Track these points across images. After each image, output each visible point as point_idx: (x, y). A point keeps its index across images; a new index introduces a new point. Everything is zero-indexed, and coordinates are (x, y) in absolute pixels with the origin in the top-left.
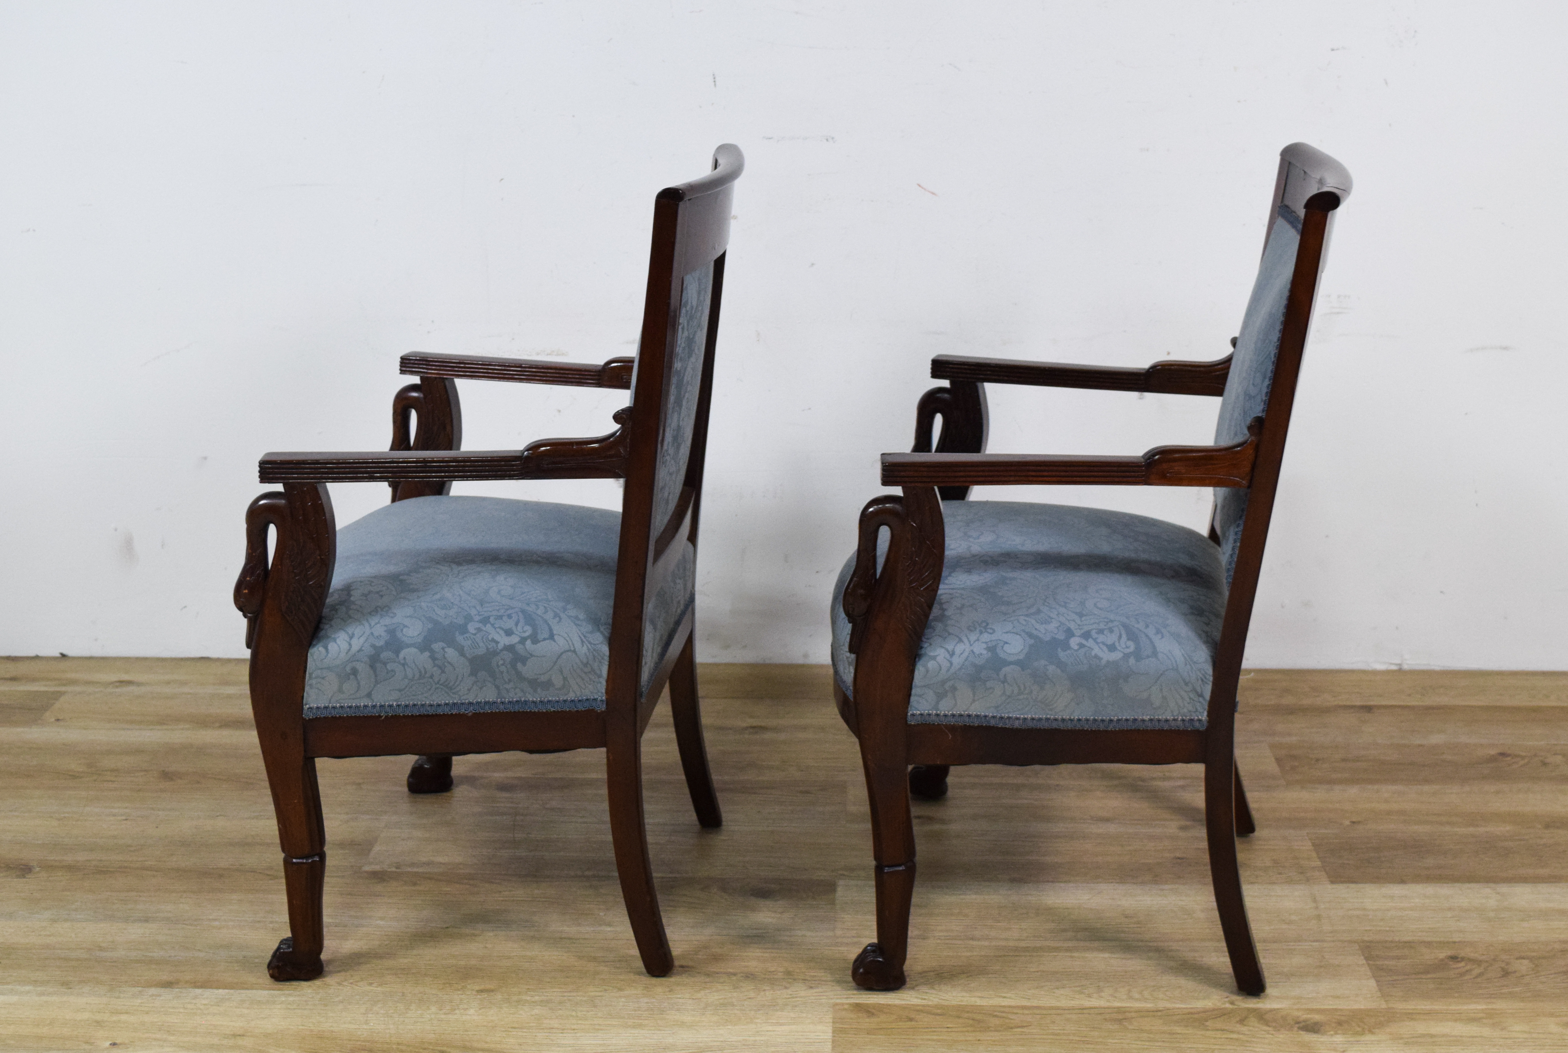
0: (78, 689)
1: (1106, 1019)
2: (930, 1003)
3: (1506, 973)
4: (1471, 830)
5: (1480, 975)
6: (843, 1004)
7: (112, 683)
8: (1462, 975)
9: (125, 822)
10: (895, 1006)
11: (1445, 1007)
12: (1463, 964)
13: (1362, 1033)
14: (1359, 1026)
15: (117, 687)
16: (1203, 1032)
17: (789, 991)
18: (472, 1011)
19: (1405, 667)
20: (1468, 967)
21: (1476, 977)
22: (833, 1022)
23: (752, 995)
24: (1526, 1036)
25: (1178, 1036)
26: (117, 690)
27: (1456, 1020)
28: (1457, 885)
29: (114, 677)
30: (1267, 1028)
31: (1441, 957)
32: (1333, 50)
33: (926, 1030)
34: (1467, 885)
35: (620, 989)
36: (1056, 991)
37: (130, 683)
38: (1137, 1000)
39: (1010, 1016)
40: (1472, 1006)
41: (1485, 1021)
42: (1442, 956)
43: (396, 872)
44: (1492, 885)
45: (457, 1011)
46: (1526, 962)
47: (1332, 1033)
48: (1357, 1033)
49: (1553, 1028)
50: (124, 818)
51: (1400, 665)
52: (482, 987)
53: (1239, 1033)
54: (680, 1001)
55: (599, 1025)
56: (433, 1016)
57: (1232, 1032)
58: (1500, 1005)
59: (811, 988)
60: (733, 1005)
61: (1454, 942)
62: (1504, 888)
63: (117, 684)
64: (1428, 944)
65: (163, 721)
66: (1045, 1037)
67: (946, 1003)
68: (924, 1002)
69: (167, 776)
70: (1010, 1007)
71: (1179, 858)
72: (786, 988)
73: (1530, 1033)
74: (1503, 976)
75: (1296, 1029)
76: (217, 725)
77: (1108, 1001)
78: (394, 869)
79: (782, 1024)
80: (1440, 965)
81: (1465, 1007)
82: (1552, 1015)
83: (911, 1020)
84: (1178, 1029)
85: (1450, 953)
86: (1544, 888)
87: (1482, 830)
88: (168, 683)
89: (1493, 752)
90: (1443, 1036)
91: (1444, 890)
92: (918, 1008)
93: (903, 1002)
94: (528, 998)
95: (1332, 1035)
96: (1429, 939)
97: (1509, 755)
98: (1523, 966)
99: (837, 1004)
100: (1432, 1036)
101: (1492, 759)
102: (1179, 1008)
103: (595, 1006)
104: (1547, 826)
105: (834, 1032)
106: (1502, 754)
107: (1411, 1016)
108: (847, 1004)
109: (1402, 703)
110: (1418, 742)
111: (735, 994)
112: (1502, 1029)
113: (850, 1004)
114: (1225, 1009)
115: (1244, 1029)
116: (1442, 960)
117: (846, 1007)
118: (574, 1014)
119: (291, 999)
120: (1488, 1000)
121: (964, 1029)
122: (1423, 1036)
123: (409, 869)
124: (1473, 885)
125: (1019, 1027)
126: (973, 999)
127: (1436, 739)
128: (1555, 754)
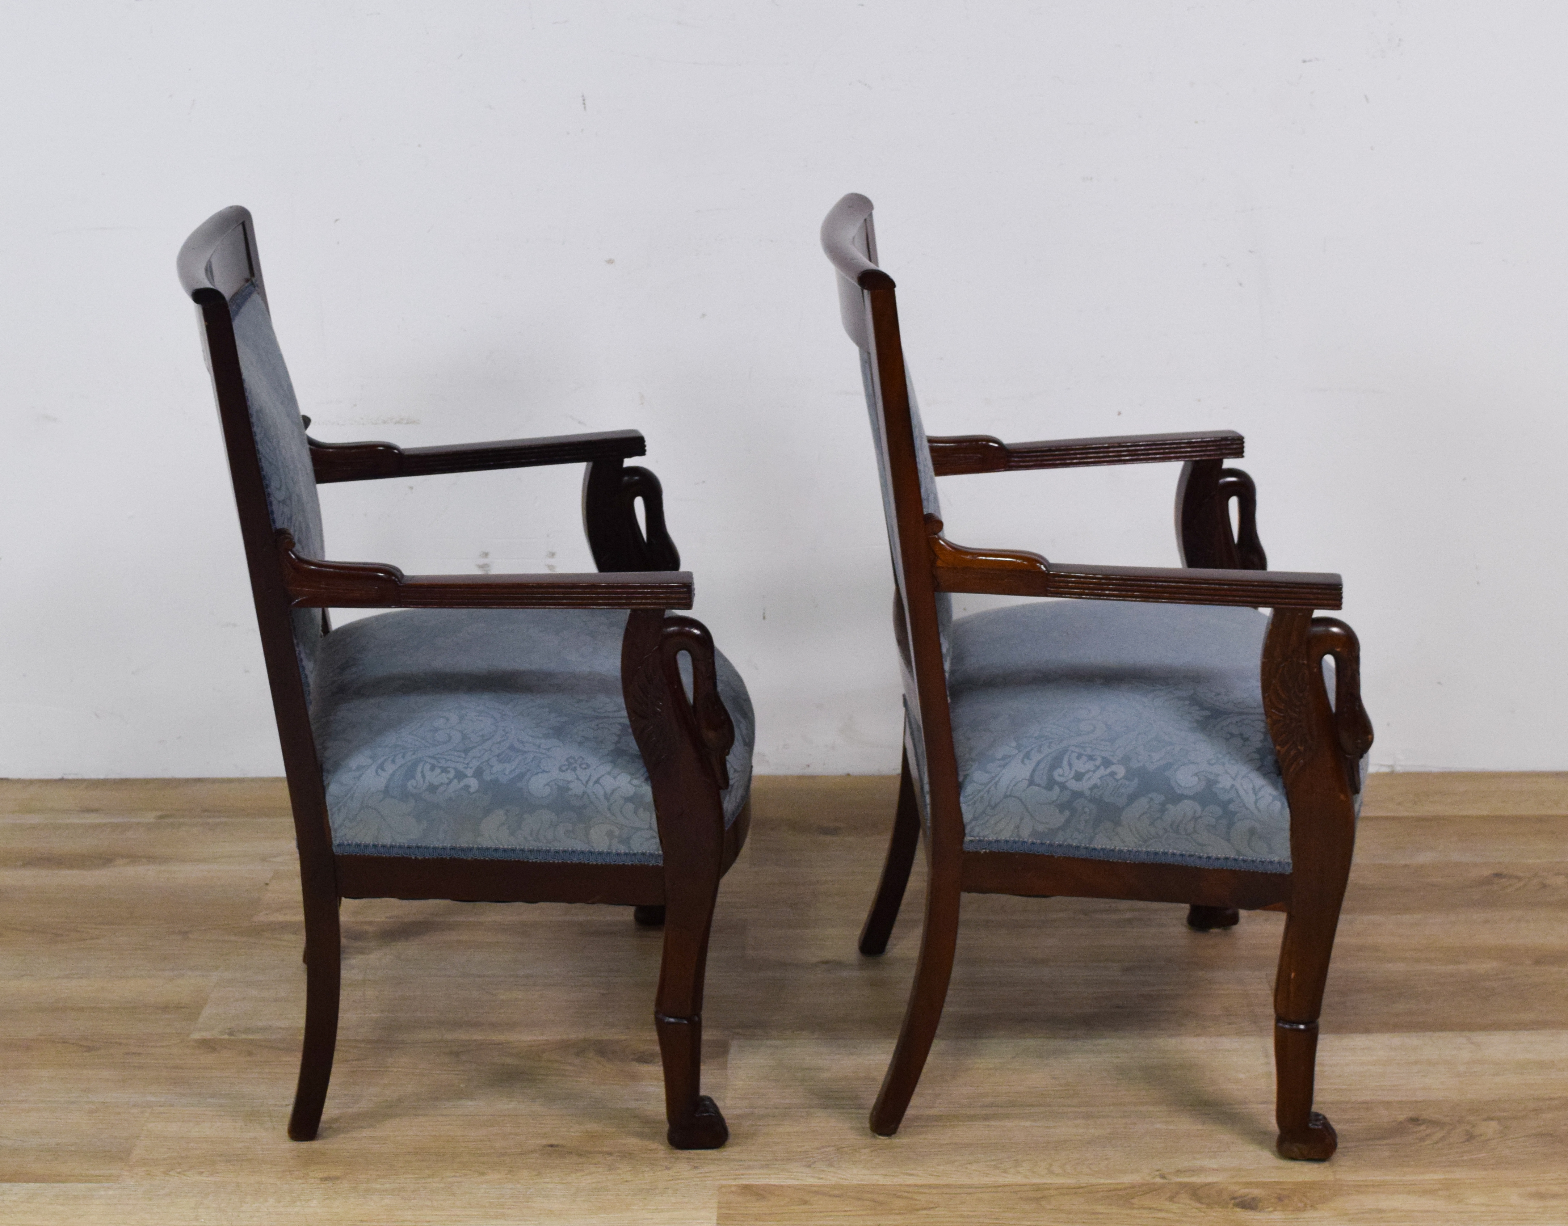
1: (1021, 1198)
2: (828, 1183)
3: (1470, 1137)
4: (1450, 968)
5: (1443, 1139)
6: (730, 1186)
8: (1422, 1139)
10: (789, 1187)
11: (1397, 1178)
12: (1423, 1127)
13: (1304, 1209)
14: (1301, 1201)
16: (1129, 1212)
17: (671, 1172)
18: (314, 1203)
19: (1399, 769)
20: (1428, 1132)
21: (1436, 1143)
22: (719, 1208)
23: (628, 1177)
24: (1483, 1209)
25: (1100, 1216)
27: (1409, 1193)
28: (1429, 1034)
30: (1198, 1205)
31: (1400, 1120)
32: (1304, 61)
33: (821, 1214)
34: (1439, 1034)
35: (482, 1174)
36: (969, 1166)
38: (1058, 1175)
39: (915, 1196)
40: (1427, 1177)
41: (1441, 1193)
42: (1401, 1117)
43: (229, 1040)
44: (1468, 1034)
45: (298, 1203)
46: (1494, 1124)
47: (1271, 1209)
48: (1298, 1210)
49: (1515, 1199)
51: (1392, 766)
52: (325, 1175)
53: (1167, 1211)
54: (550, 1186)
55: (458, 1216)
56: (271, 1210)
57: (1161, 1210)
58: (1459, 1174)
59: (695, 1168)
60: (608, 1190)
61: (1416, 1102)
62: (1480, 1037)
64: (1388, 1104)
66: (952, 1219)
67: (845, 1183)
68: (821, 1182)
70: (916, 1186)
71: (1118, 1007)
72: (668, 1168)
73: (1488, 1206)
74: (1468, 1140)
75: (1231, 1206)
76: (20, 863)
77: (1026, 1177)
78: (226, 1037)
79: (662, 1211)
80: (1398, 1130)
81: (1421, 1177)
82: (1515, 1184)
83: (805, 1203)
84: (1100, 1208)
85: (1411, 1114)
86: (1525, 1037)
87: (1463, 967)
89: (1487, 872)
90: (1395, 1210)
91: (1413, 1040)
92: (814, 1189)
93: (796, 1183)
94: (378, 1186)
95: (1270, 1212)
96: (1389, 1099)
97: (1505, 877)
98: (1490, 1128)
99: (722, 1187)
100: (1380, 1211)
101: (1486, 881)
102: (1104, 1184)
103: (454, 1194)
104: (1538, 962)
105: (718, 1219)
106: (1498, 875)
107: (1360, 1188)
108: (735, 1186)
109: (1392, 814)
110: (1403, 862)
111: (610, 1177)
112: (1458, 1202)
113: (738, 1186)
114: (1154, 1184)
115: (1174, 1207)
116: (1401, 1123)
117: (733, 1189)
118: (429, 1203)
119: (111, 1192)
120: (1448, 1169)
121: (865, 1213)
122: (1370, 1211)
123: (244, 1036)
124: (1444, 1034)
125: (925, 1209)
126: (876, 1177)
127: (1424, 858)
128: (1558, 874)
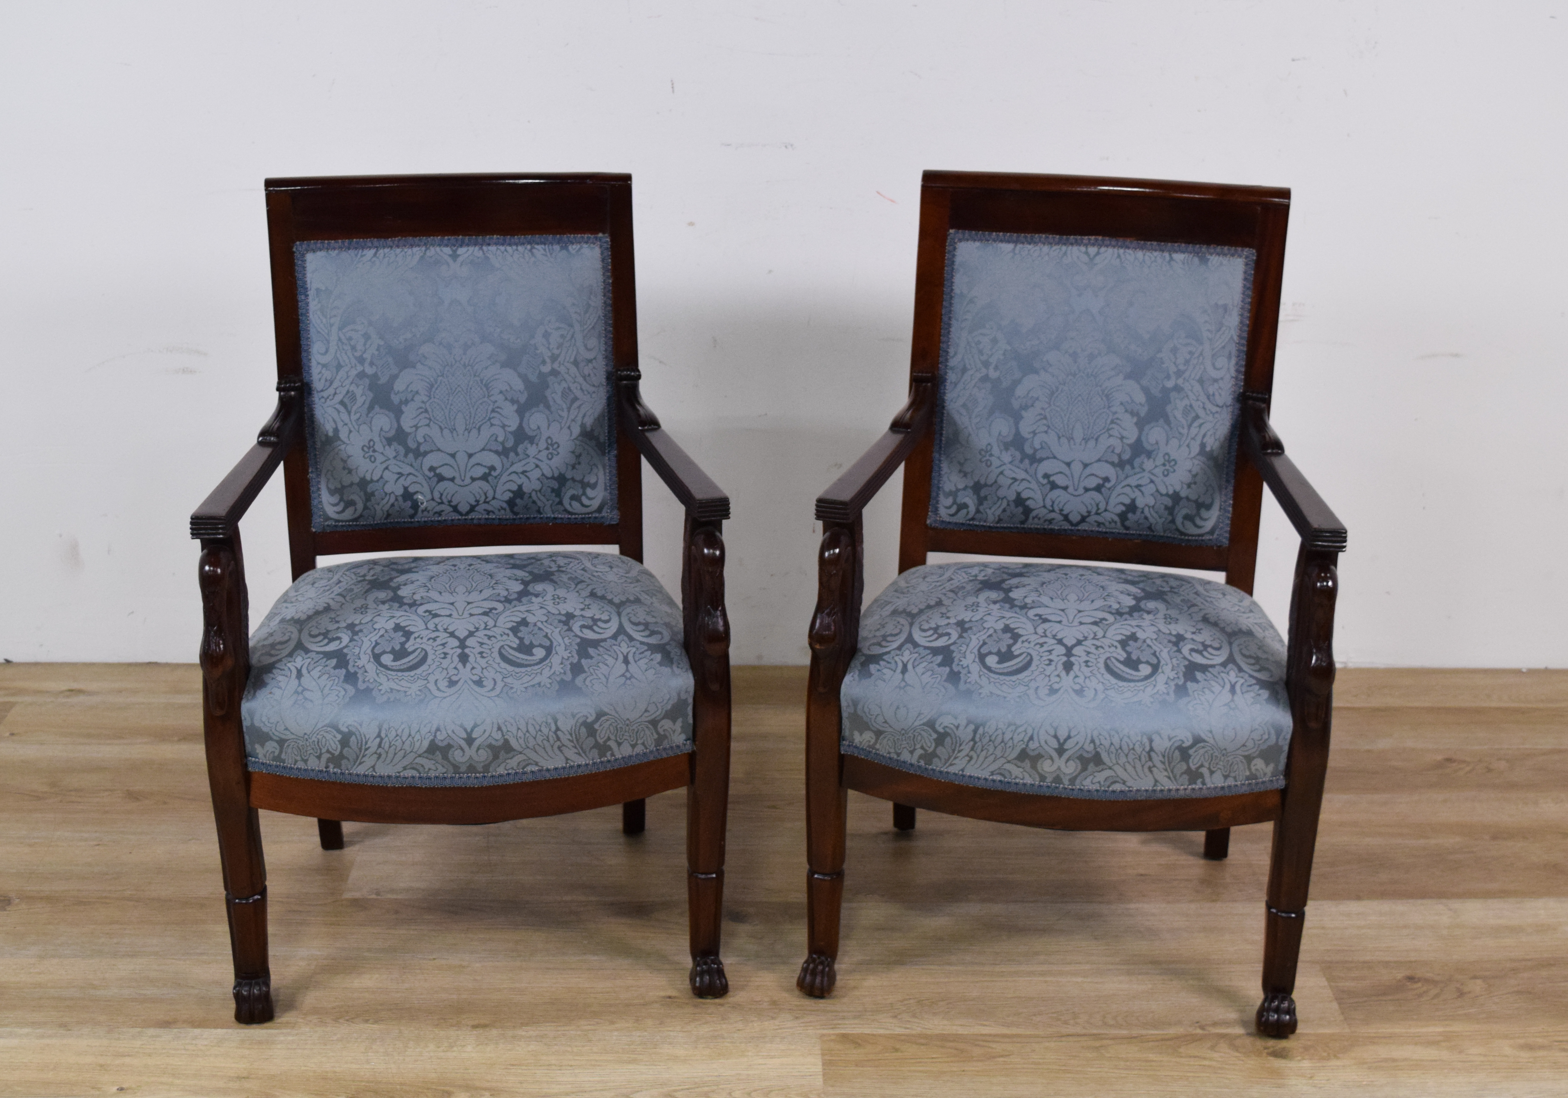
0: (28, 699)
1: (1083, 1047)
2: (914, 1032)
3: (1461, 994)
4: (1422, 842)
5: (1436, 996)
6: (829, 1035)
7: (62, 692)
8: (1420, 996)
9: (97, 848)
10: (880, 1035)
11: (1404, 1031)
12: (1419, 985)
13: (1328, 1059)
14: (1325, 1051)
15: (68, 697)
16: (1178, 1060)
17: (777, 1022)
18: (469, 1048)
20: (1425, 988)
21: (1433, 999)
22: (823, 1055)
23: (740, 1025)
24: (1482, 1058)
25: (1153, 1064)
26: (69, 700)
27: (1416, 1044)
28: (1411, 901)
29: (64, 686)
30: (1237, 1054)
31: (1399, 978)
33: (913, 1061)
34: (1419, 901)
35: (612, 1023)
36: (1034, 1018)
37: (80, 692)
38: (1111, 1026)
39: (991, 1045)
40: (1431, 1029)
41: (1444, 1044)
42: (1400, 976)
43: (376, 899)
44: (1444, 901)
45: (455, 1049)
46: (1479, 982)
47: (1299, 1058)
48: (1323, 1059)
49: (1508, 1051)
50: (95, 843)
51: (1345, 663)
52: (476, 1022)
53: (1211, 1059)
54: (672, 1033)
55: (596, 1061)
56: (432, 1054)
57: (1205, 1059)
58: (1457, 1027)
59: (797, 1018)
60: (723, 1038)
61: (1411, 962)
62: (1456, 904)
63: (68, 693)
64: (1386, 964)
65: (119, 734)
66: (1025, 1066)
67: (929, 1032)
68: (908, 1032)
69: (132, 796)
70: (990, 1035)
71: (1142, 875)
72: (773, 1018)
73: (1485, 1056)
74: (1459, 997)
75: (1265, 1054)
76: (176, 739)
77: (1084, 1028)
78: (374, 896)
79: (773, 1057)
80: (1398, 987)
81: (1424, 1030)
82: (1506, 1037)
83: (897, 1050)
84: (1152, 1056)
85: (1408, 973)
86: (1494, 904)
87: (1433, 842)
88: (120, 691)
89: (1440, 758)
90: (1405, 1060)
91: (1400, 907)
92: (903, 1038)
93: (888, 1032)
94: (524, 1033)
95: (1300, 1061)
96: (1387, 959)
97: (1455, 761)
98: (1477, 986)
99: (823, 1035)
100: (1394, 1060)
101: (1439, 765)
102: (1152, 1035)
103: (590, 1041)
104: (1494, 838)
105: (823, 1064)
106: (1449, 760)
107: (1373, 1040)
108: (834, 1034)
109: (1349, 705)
110: (1368, 747)
111: (724, 1026)
112: (1461, 1052)
113: (837, 1035)
114: (1196, 1035)
115: (1215, 1055)
116: (1399, 980)
117: (833, 1037)
118: (569, 1049)
119: (290, 1038)
120: (1447, 1022)
121: (949, 1059)
122: (1386, 1060)
123: (390, 896)
124: (1425, 901)
125: (1002, 1056)
126: (955, 1027)
127: (1383, 744)
128: (1499, 759)
